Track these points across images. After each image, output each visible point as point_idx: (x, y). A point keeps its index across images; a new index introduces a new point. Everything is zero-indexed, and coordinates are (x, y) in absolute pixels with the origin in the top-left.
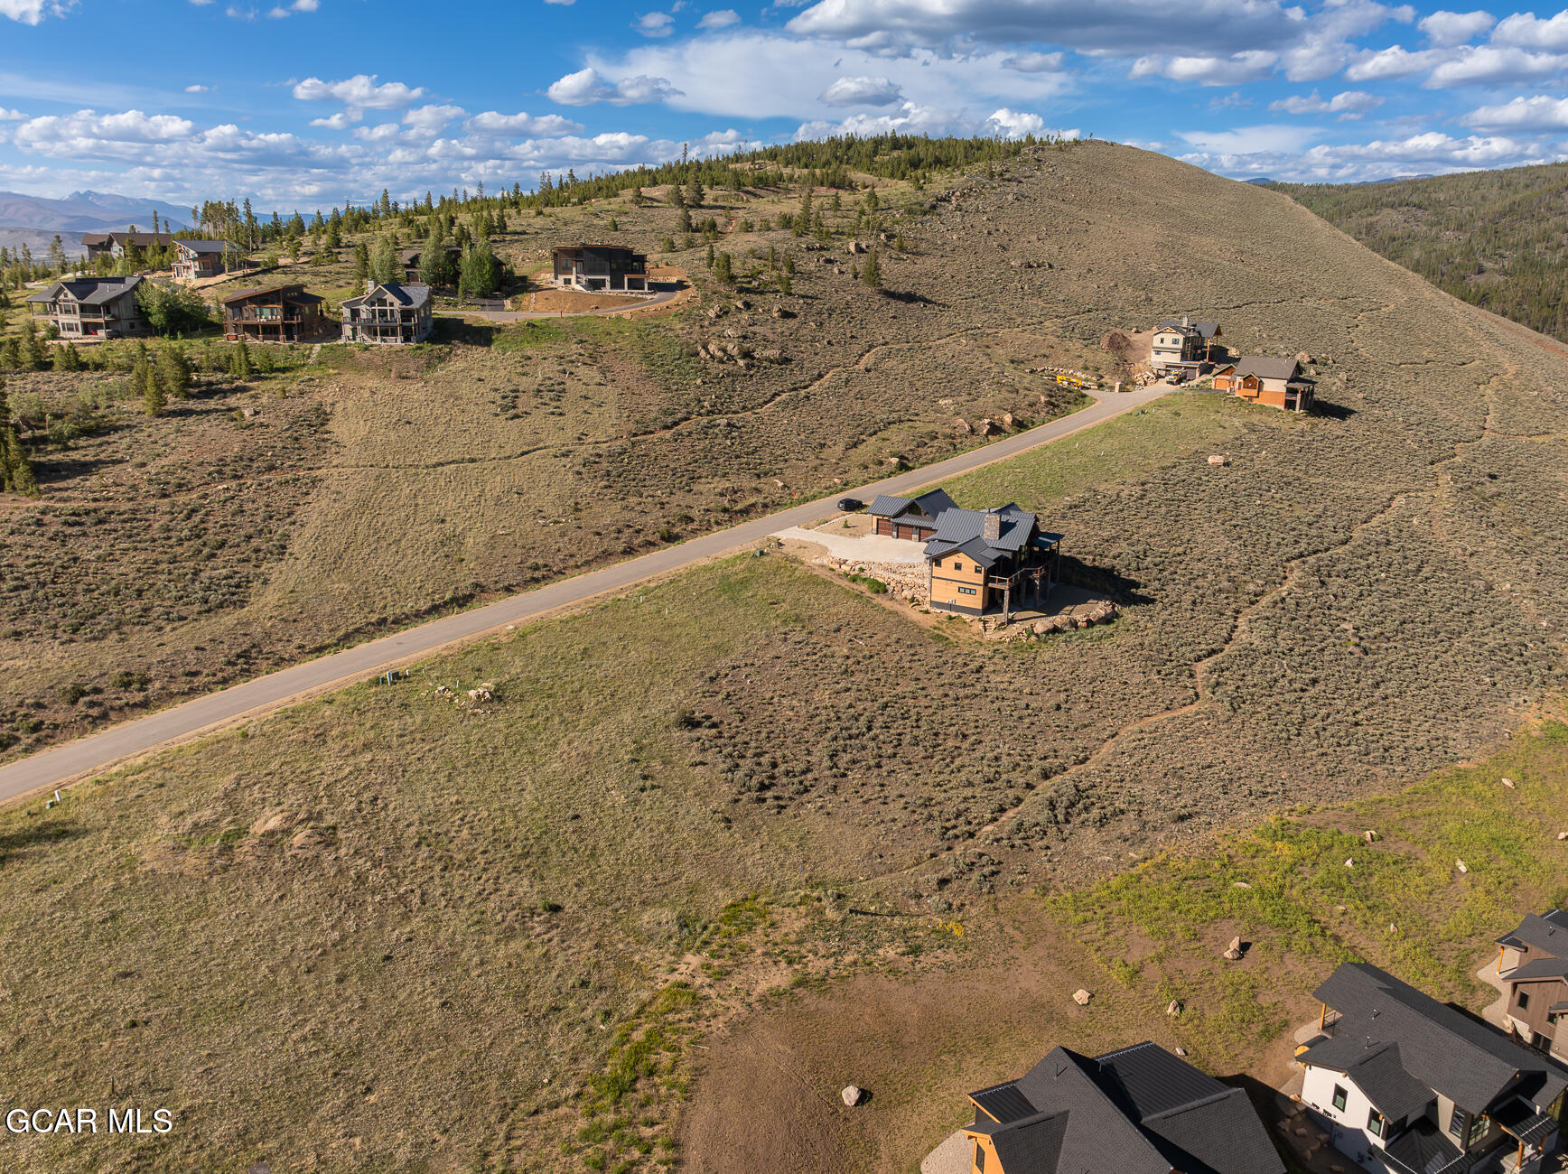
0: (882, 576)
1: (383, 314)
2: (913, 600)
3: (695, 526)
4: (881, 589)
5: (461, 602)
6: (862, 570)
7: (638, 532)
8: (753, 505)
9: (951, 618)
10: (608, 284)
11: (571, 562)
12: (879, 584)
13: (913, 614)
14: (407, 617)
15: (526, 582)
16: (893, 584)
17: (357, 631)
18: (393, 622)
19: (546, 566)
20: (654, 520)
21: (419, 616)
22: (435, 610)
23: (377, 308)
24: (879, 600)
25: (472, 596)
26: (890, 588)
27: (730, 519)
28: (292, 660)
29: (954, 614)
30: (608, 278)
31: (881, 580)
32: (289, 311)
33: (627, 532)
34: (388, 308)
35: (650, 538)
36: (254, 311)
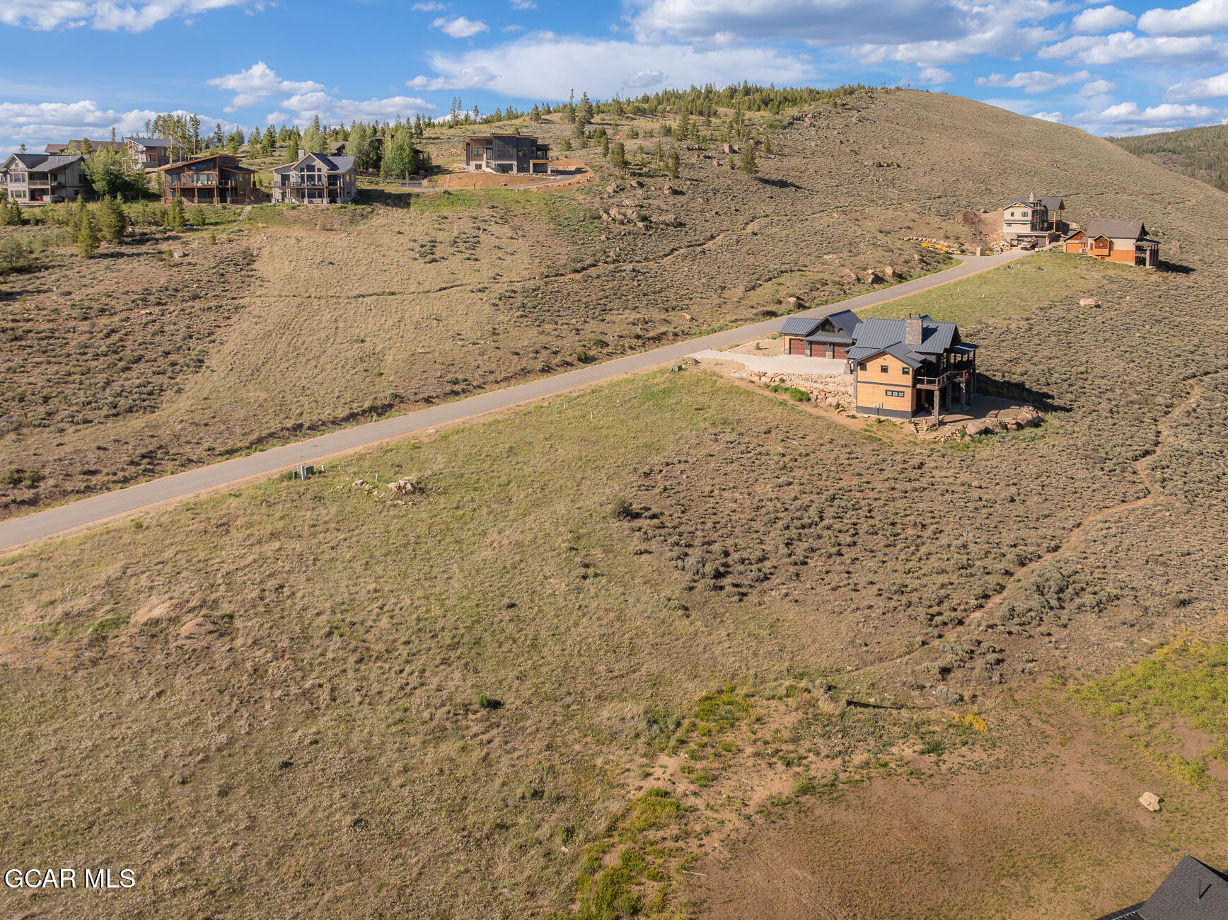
0: (804, 386)
1: (311, 178)
2: (838, 406)
3: (610, 349)
4: (804, 397)
5: (380, 410)
6: (783, 381)
7: (556, 353)
8: (664, 333)
9: (880, 422)
10: (515, 168)
11: (491, 378)
12: (802, 393)
13: (841, 419)
15: (446, 395)
16: (815, 393)
17: (272, 435)
18: (309, 428)
19: (466, 380)
20: (570, 344)
23: (305, 173)
24: (803, 407)
25: (390, 406)
26: (813, 397)
27: (644, 345)
28: (200, 461)
29: (882, 418)
30: (515, 163)
31: (803, 389)
32: (224, 176)
33: (545, 353)
34: (316, 173)
35: (568, 359)
36: (191, 177)
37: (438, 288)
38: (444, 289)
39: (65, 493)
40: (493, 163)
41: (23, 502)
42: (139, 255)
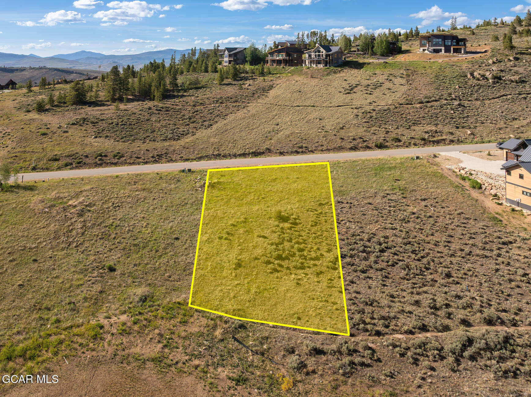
0: (480, 179)
1: (319, 55)
2: (496, 195)
3: (401, 144)
4: (478, 186)
6: (471, 174)
7: (364, 141)
8: (444, 140)
9: (513, 210)
10: (443, 51)
11: (320, 148)
12: (477, 183)
13: (490, 204)
14: (230, 155)
15: (292, 152)
16: (486, 185)
18: (223, 156)
19: (306, 147)
20: (380, 137)
21: (235, 156)
22: (244, 155)
24: (475, 194)
26: (484, 187)
27: (424, 145)
29: (517, 208)
30: (443, 48)
31: (479, 181)
32: (288, 55)
33: (359, 140)
35: (370, 145)
36: (277, 55)
37: (336, 105)
38: (340, 106)
39: (126, 163)
40: (431, 48)
41: (112, 163)
42: (235, 84)
